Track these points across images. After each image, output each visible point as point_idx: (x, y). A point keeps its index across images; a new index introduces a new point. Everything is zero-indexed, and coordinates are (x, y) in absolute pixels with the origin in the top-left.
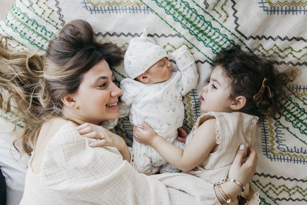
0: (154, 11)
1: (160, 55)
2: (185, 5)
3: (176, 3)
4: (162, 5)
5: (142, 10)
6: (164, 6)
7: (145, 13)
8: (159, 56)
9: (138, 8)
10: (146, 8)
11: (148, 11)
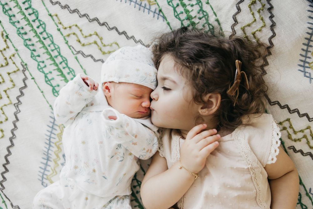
0: (166, 20)
1: (152, 82)
2: (209, 28)
3: (199, 22)
4: (181, 16)
5: (151, 11)
6: (182, 19)
7: (154, 17)
8: (150, 83)
9: (148, 7)
10: (157, 11)
11: (159, 16)
